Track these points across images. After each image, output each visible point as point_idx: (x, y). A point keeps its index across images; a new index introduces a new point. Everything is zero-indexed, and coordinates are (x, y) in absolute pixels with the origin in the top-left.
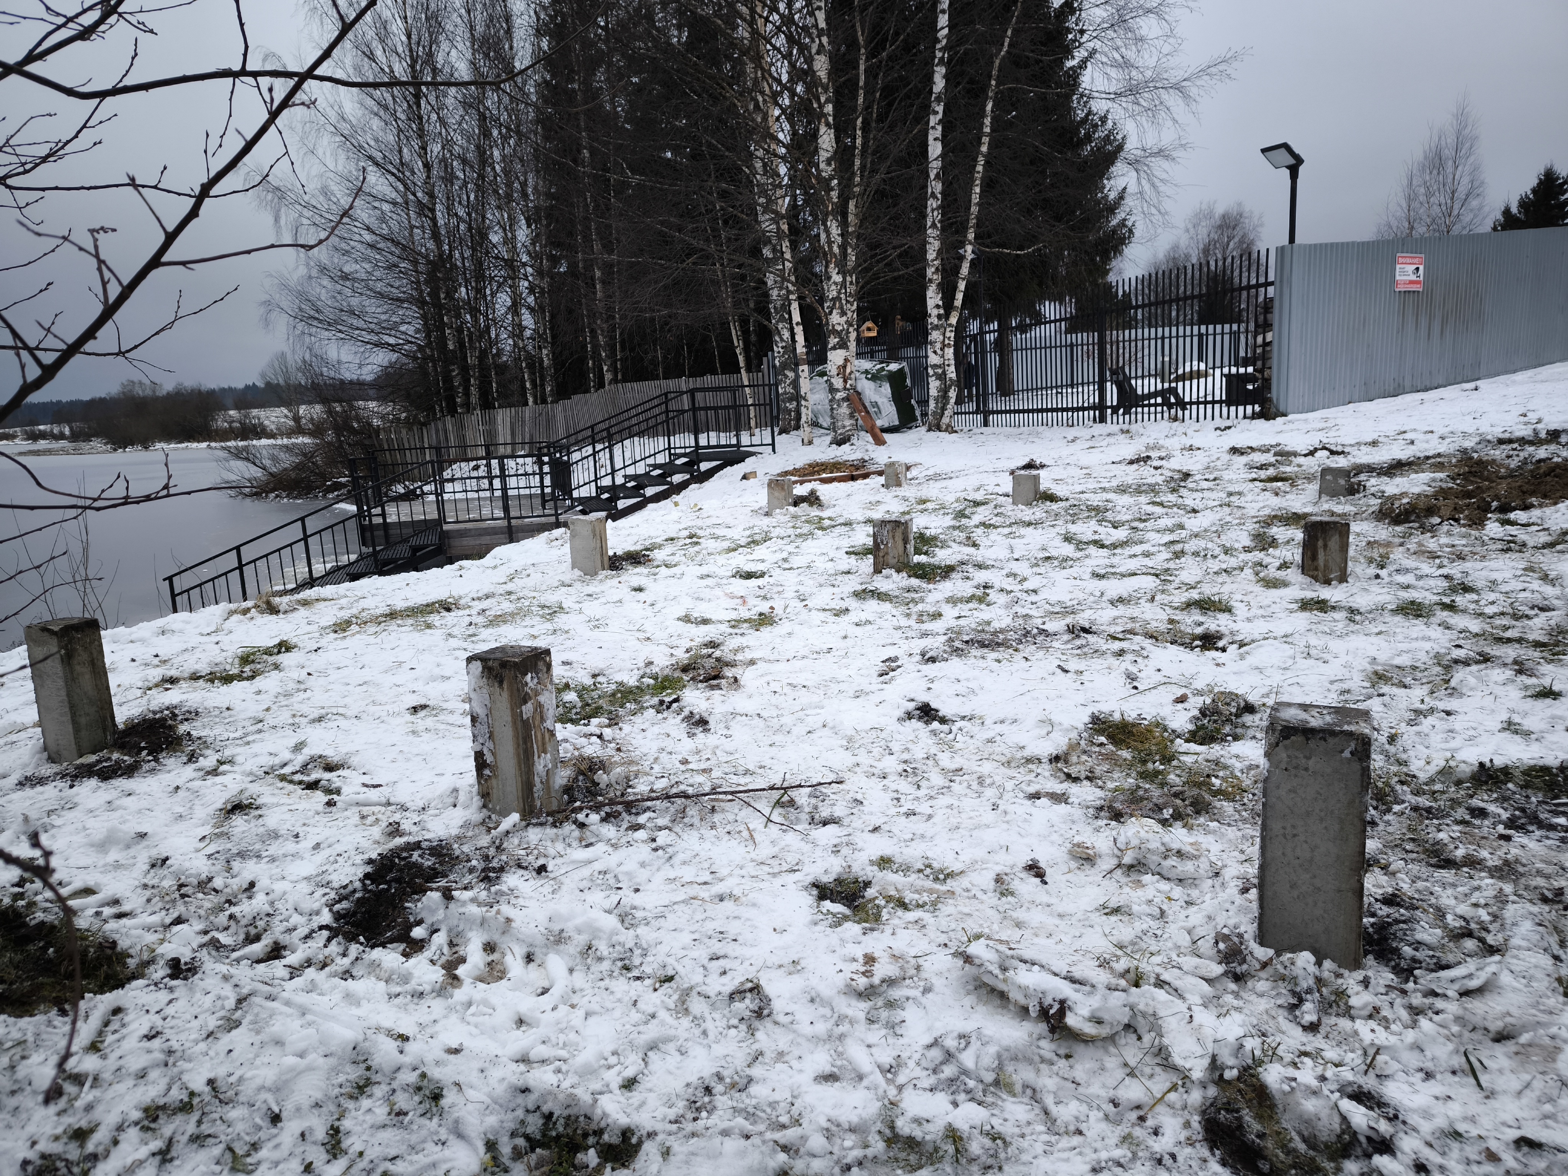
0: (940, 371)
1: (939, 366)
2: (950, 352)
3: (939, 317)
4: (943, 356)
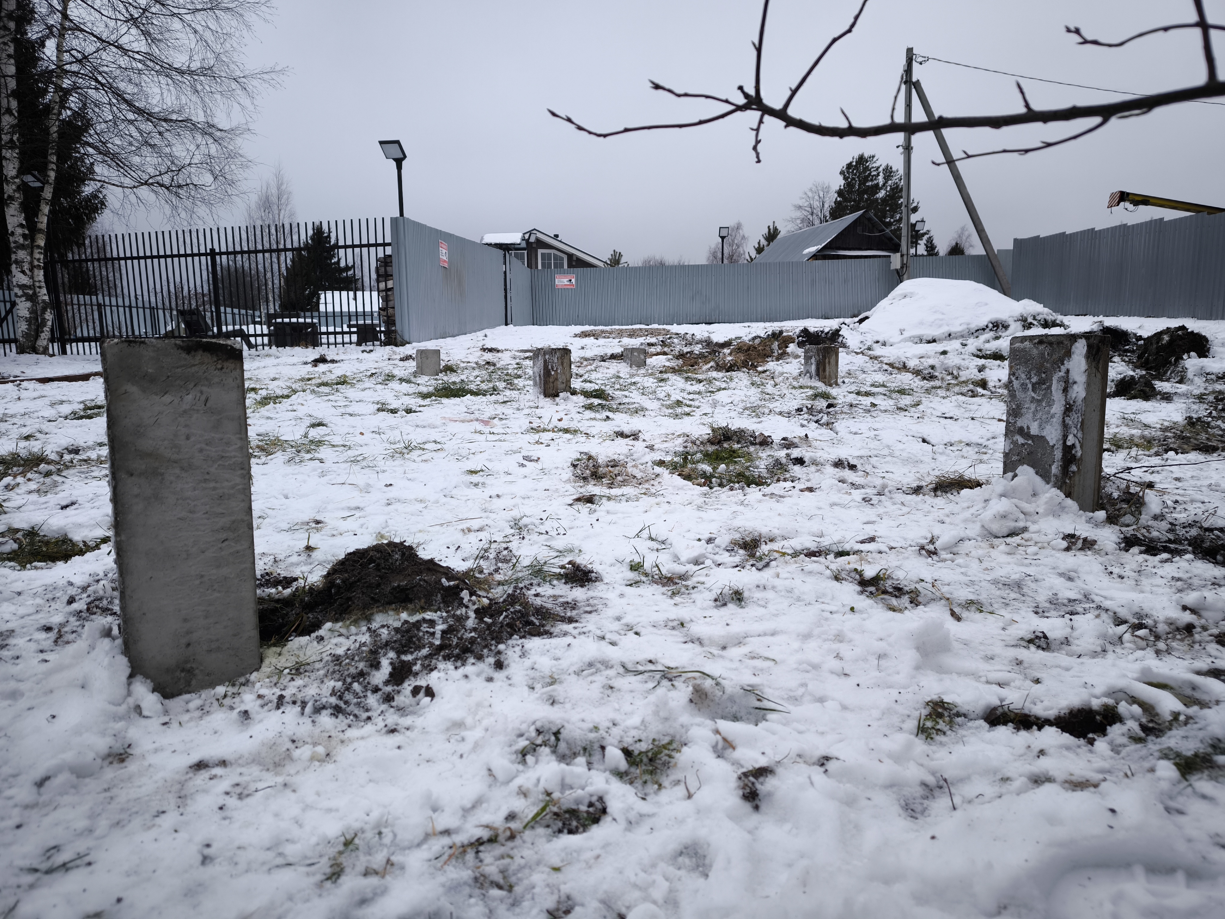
0: (31, 292)
1: (29, 287)
2: (40, 275)
3: (24, 236)
4: (32, 277)
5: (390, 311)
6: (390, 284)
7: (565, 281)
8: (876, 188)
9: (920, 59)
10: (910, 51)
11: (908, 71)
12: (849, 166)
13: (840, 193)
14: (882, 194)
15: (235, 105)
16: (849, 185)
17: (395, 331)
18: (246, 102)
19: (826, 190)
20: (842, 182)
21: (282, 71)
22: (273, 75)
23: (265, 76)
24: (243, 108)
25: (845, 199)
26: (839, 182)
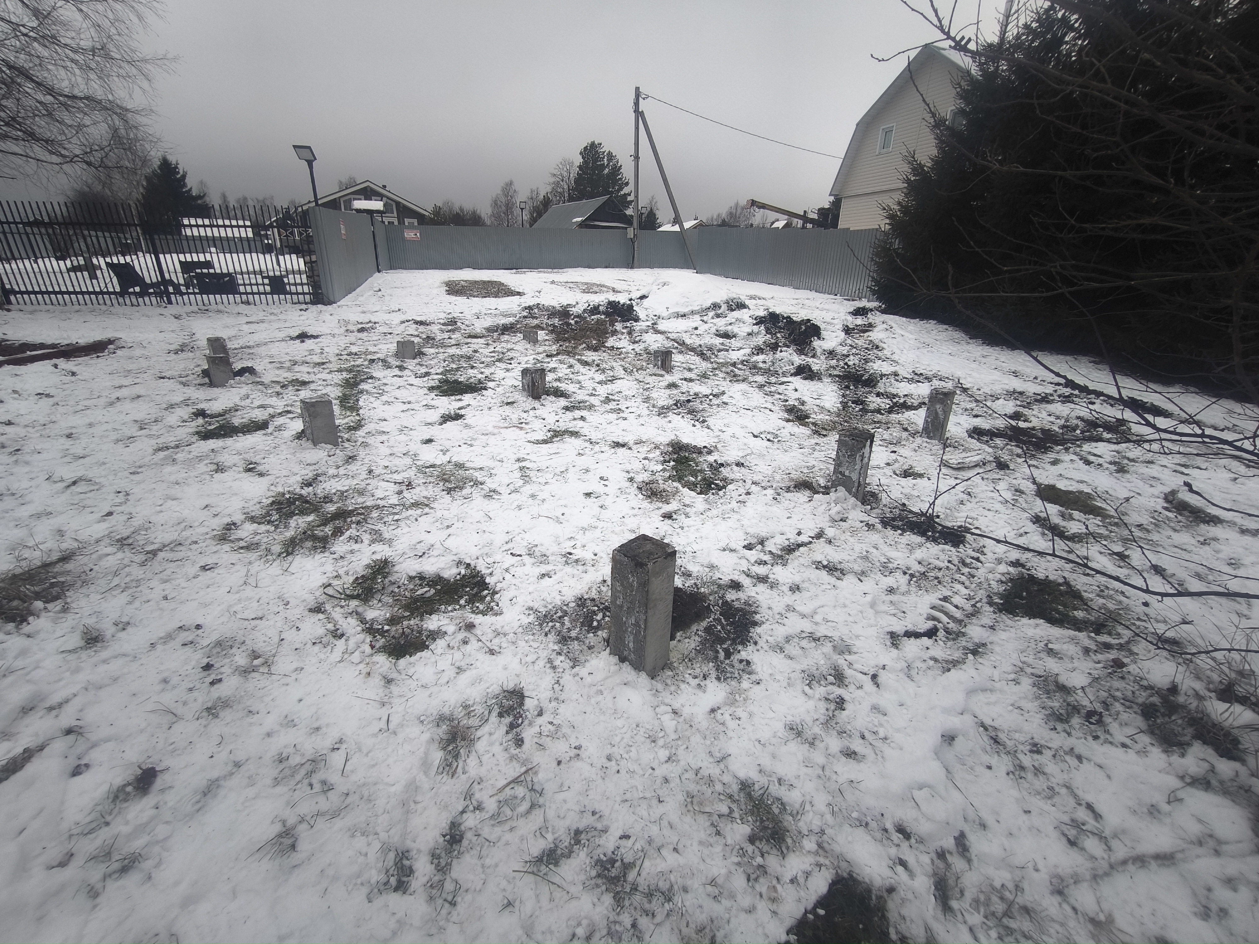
5: (316, 278)
6: (314, 258)
7: (412, 235)
8: (603, 167)
9: (644, 96)
10: (637, 89)
11: (637, 104)
12: (586, 148)
13: (580, 167)
14: (606, 171)
15: (136, 88)
16: (585, 162)
17: (321, 293)
18: (145, 84)
19: (571, 164)
20: (582, 160)
21: (175, 59)
22: (165, 61)
23: (158, 62)
24: (144, 91)
25: (584, 173)
26: (579, 160)
